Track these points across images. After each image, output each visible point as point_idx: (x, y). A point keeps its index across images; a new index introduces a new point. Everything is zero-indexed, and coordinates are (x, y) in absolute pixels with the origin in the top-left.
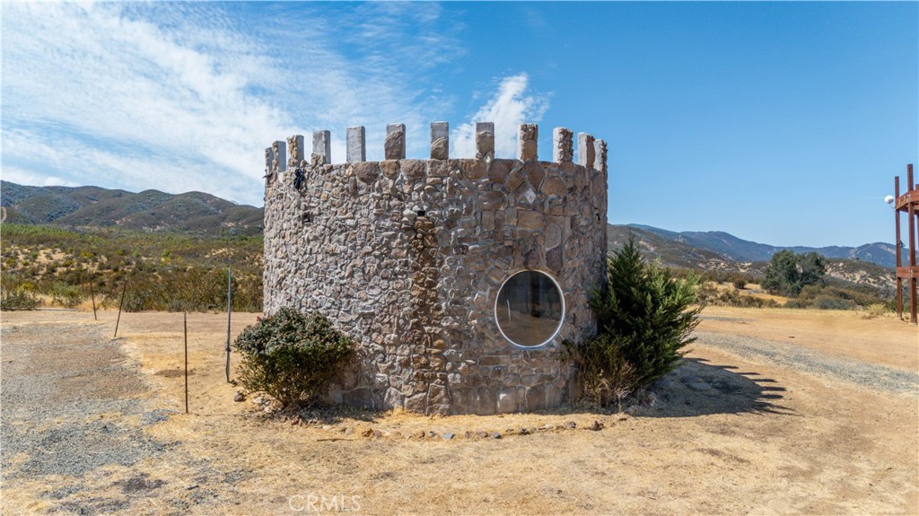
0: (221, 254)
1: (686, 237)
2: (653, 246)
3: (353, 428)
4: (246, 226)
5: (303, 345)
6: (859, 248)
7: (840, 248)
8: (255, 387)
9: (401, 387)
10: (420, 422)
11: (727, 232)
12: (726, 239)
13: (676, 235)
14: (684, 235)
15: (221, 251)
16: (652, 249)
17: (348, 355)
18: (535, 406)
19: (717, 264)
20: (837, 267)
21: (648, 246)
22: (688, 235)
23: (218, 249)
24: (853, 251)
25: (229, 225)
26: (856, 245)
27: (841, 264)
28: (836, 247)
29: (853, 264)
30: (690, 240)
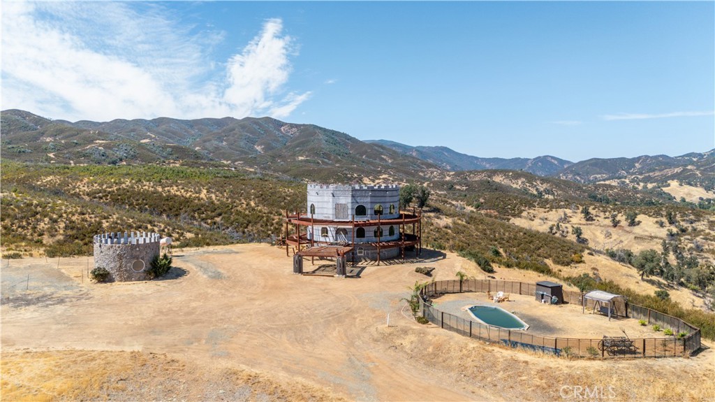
0: (50, 181)
1: (418, 151)
2: (391, 159)
3: (109, 284)
4: (63, 142)
5: (101, 273)
6: (534, 159)
7: (522, 159)
8: (93, 279)
9: (117, 278)
10: (120, 283)
11: (448, 147)
12: (446, 152)
13: (411, 148)
14: (418, 150)
15: (49, 179)
16: (390, 161)
17: (109, 273)
18: (139, 280)
19: (432, 173)
20: (508, 175)
21: (387, 159)
22: (420, 149)
23: (46, 176)
24: (529, 161)
25: (48, 140)
26: (532, 157)
27: (511, 174)
28: (520, 158)
29: (517, 174)
30: (421, 153)
